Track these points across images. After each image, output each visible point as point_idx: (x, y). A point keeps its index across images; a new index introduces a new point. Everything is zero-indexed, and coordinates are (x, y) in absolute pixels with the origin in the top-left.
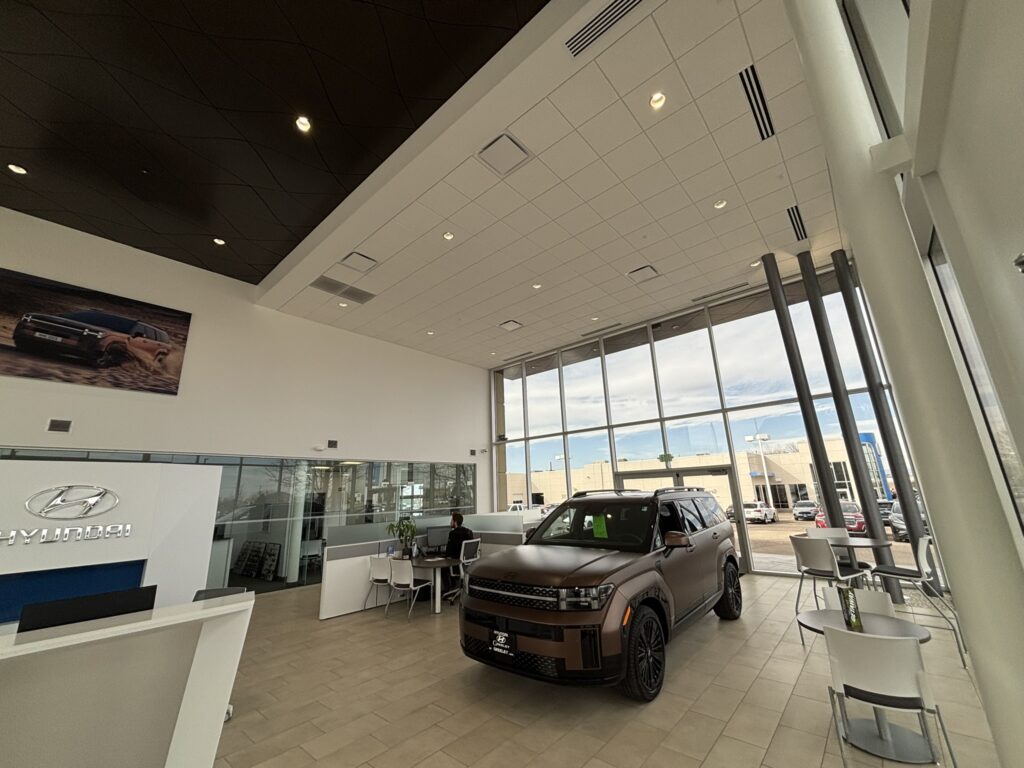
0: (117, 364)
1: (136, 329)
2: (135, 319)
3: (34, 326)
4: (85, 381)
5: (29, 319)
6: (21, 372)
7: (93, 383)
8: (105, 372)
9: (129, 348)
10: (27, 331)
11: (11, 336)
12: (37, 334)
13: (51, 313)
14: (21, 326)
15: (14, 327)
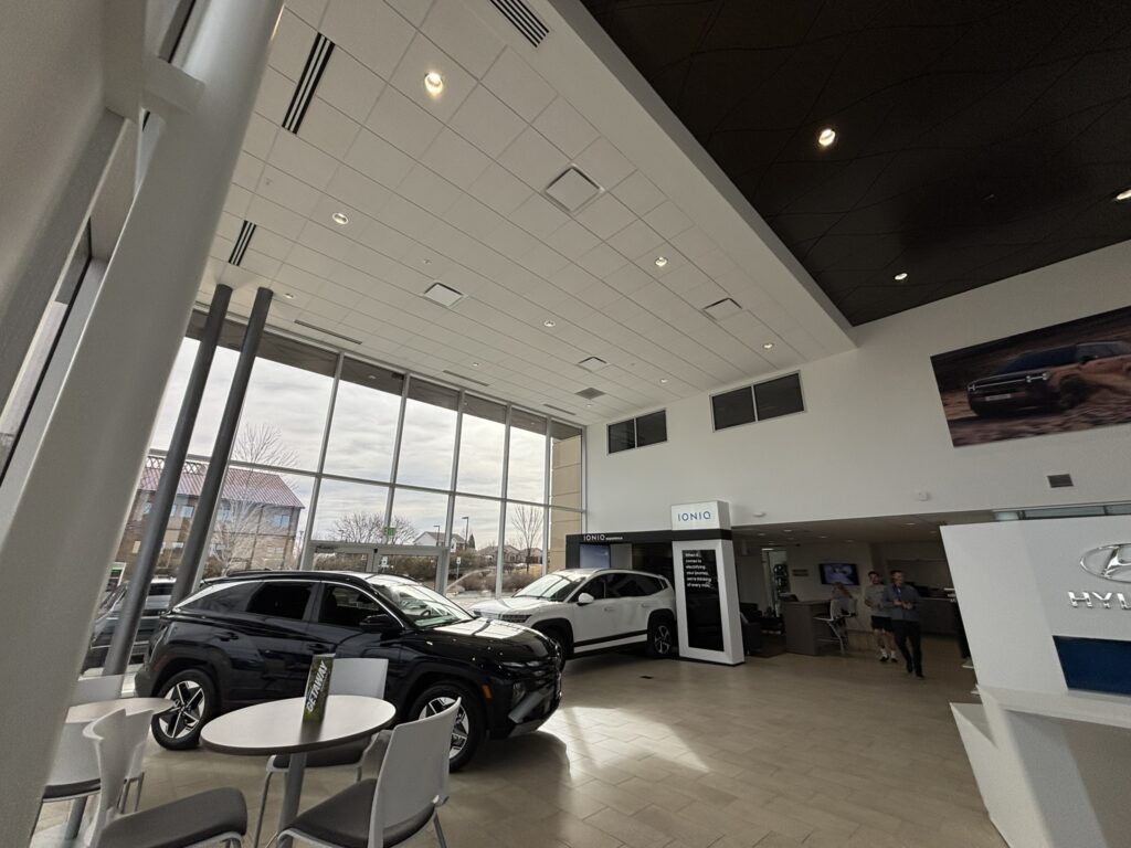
0: (1082, 401)
1: (1080, 355)
2: (1071, 344)
3: (981, 392)
4: (1057, 429)
5: (973, 388)
6: (994, 437)
7: (1068, 429)
8: (1074, 413)
9: (1087, 377)
10: (980, 399)
11: (968, 408)
12: (988, 399)
13: (987, 374)
14: (971, 396)
15: (966, 400)
